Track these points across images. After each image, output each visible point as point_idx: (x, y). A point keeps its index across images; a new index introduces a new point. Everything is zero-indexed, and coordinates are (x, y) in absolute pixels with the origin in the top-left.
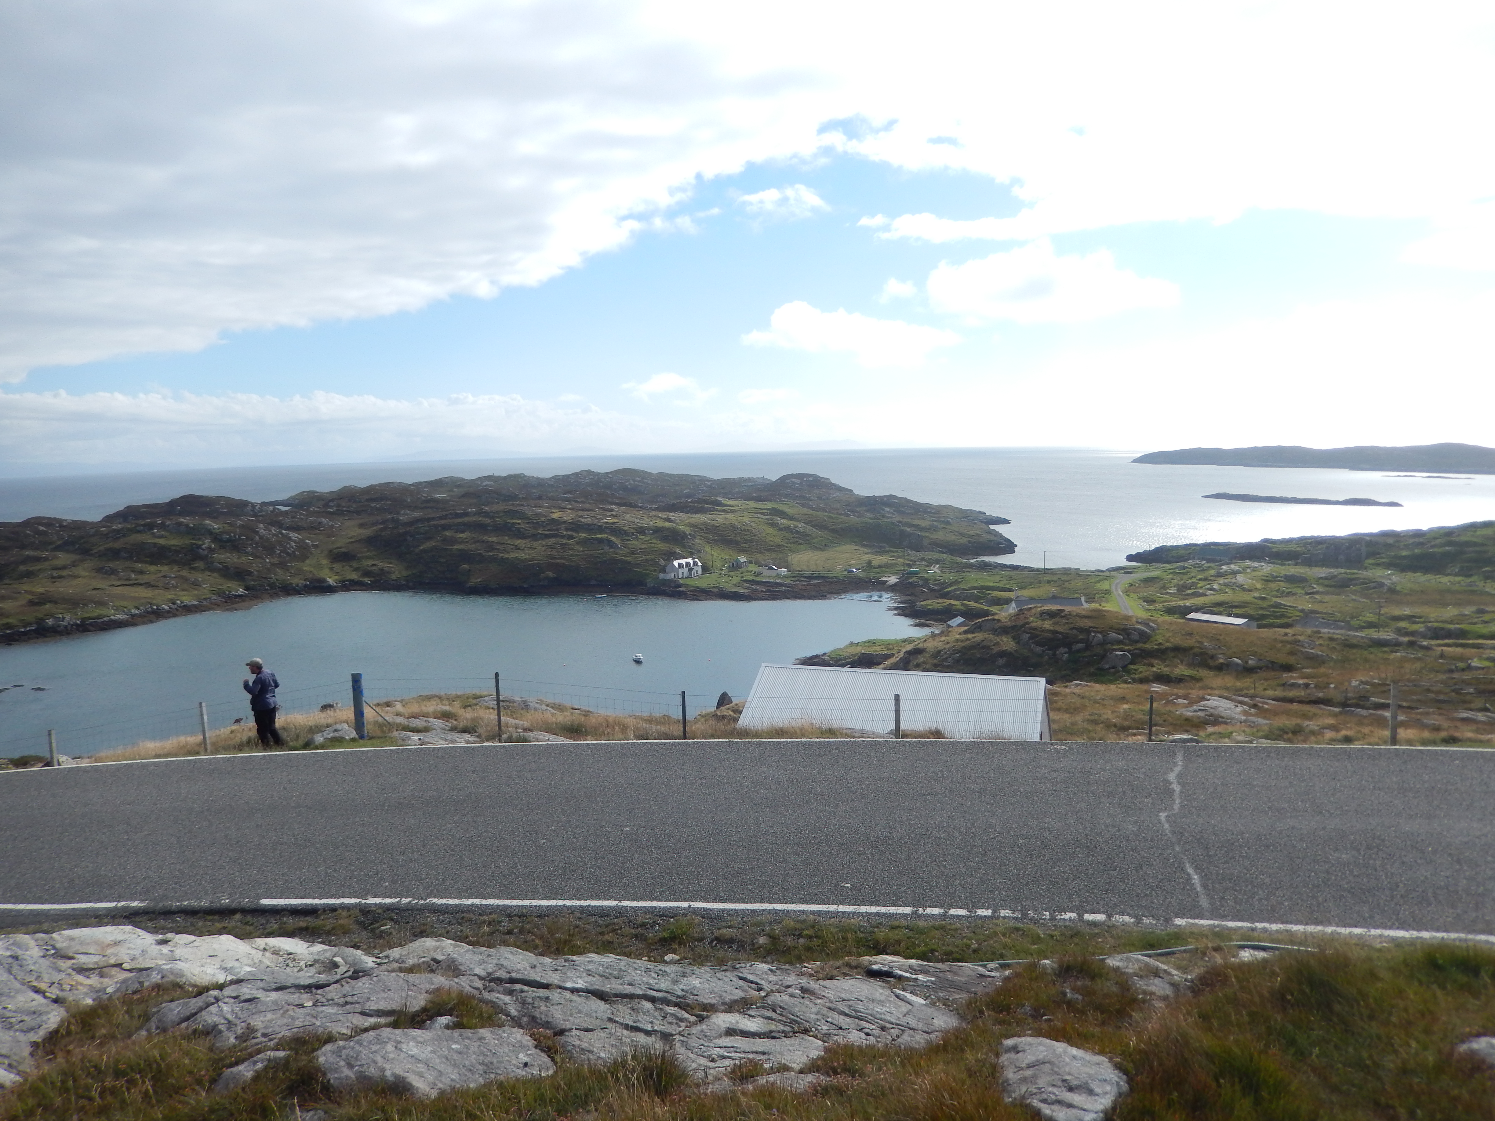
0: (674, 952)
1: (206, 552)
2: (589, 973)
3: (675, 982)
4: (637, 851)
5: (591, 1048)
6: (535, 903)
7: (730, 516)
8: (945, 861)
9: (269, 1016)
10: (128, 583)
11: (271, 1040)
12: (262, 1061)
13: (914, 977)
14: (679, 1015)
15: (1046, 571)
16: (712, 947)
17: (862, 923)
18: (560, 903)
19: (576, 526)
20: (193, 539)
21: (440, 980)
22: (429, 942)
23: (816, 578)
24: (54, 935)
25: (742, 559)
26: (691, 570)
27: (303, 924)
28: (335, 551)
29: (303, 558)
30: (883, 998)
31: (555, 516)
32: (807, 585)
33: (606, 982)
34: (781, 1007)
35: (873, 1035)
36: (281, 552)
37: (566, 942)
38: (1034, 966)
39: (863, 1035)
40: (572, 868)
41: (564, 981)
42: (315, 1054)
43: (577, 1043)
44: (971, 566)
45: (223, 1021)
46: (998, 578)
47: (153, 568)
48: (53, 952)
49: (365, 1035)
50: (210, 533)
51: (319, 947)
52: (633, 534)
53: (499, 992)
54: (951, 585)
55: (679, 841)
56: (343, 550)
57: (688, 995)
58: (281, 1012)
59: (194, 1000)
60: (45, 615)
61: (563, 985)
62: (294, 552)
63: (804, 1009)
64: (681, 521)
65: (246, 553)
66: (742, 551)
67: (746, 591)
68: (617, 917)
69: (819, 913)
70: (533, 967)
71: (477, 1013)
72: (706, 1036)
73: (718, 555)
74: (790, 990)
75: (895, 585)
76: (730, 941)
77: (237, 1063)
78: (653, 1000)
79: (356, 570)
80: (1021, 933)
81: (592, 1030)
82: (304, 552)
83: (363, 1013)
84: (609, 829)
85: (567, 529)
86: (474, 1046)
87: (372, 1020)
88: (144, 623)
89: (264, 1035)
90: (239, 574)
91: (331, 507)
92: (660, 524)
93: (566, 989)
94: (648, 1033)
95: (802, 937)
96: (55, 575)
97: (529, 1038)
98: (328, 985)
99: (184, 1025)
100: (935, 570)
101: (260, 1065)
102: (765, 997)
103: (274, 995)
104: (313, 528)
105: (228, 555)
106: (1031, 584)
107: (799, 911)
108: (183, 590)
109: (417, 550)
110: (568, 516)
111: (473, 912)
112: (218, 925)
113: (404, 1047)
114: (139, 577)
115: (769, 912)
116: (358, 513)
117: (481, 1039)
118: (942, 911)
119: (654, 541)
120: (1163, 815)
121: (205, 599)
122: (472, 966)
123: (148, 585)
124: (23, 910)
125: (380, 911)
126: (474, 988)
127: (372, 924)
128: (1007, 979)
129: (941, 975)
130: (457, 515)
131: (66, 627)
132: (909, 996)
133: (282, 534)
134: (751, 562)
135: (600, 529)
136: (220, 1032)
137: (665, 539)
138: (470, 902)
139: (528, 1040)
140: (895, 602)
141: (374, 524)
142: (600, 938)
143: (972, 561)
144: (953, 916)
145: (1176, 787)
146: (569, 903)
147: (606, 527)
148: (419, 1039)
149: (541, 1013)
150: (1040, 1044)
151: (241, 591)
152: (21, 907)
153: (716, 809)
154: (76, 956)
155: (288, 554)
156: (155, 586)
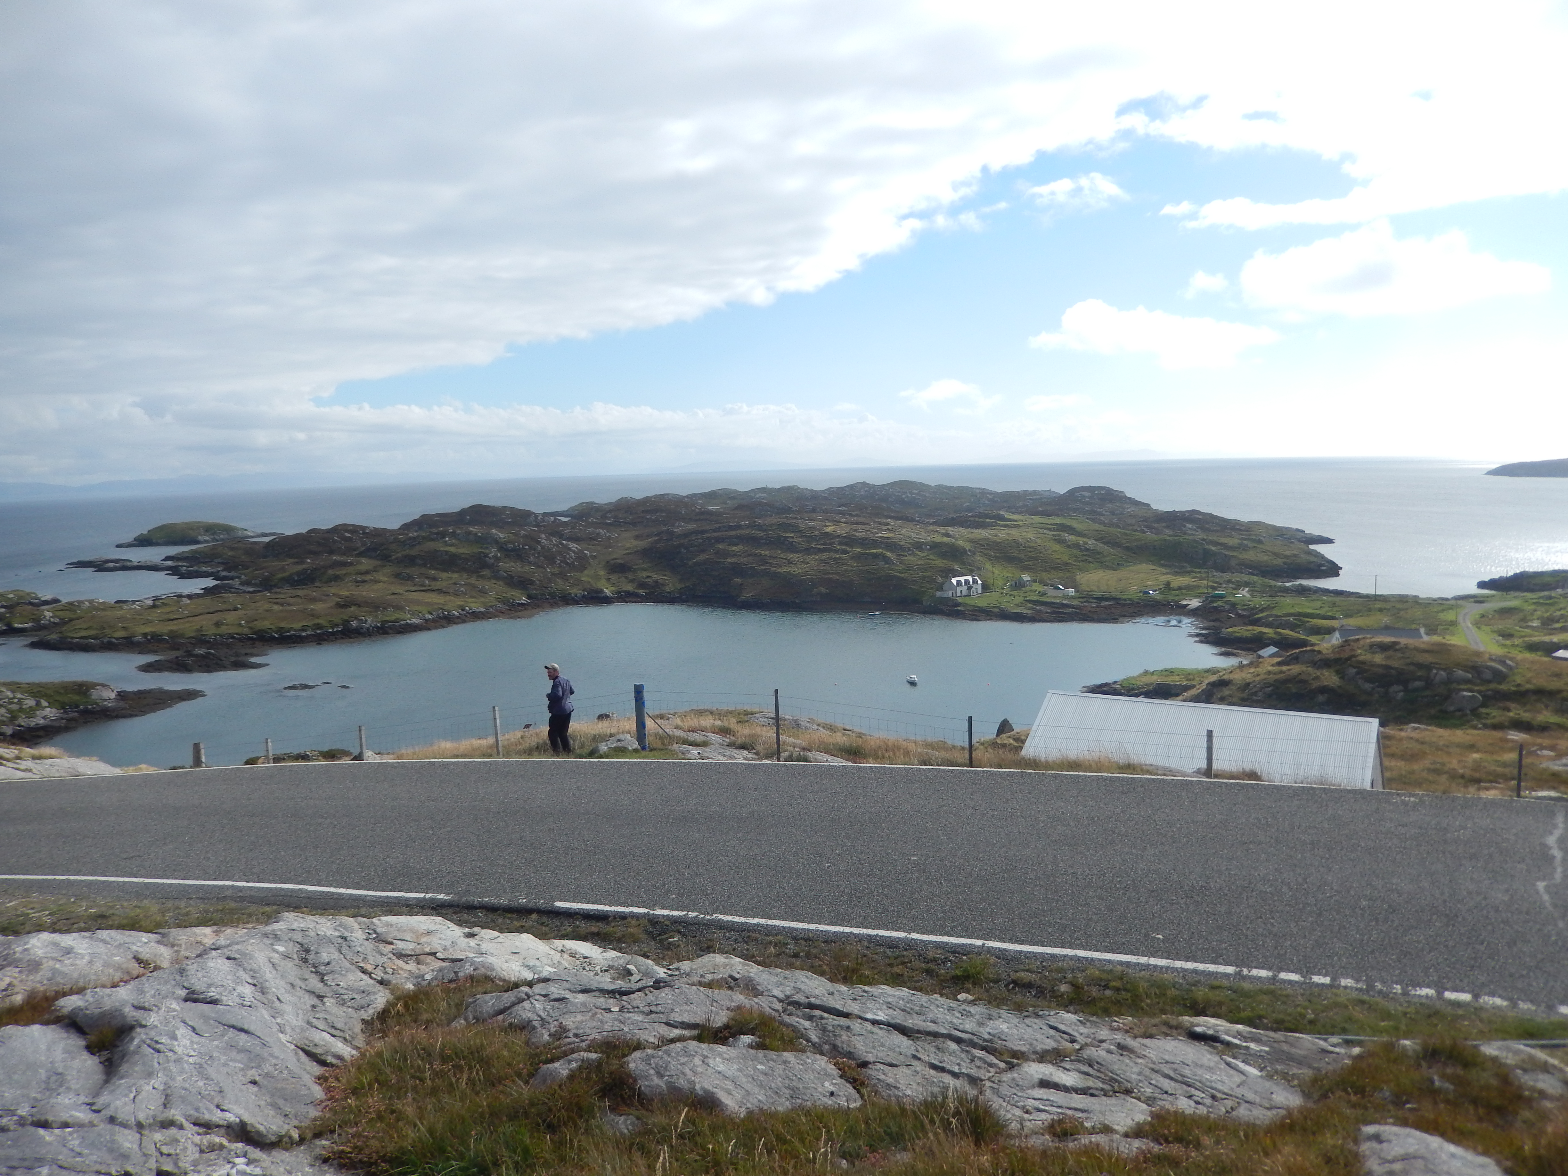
0: (968, 991)
1: (492, 561)
2: (889, 1006)
3: (981, 1024)
4: (925, 883)
5: (898, 1085)
6: (822, 927)
7: (1013, 532)
8: (1273, 918)
9: (579, 1017)
10: (424, 588)
11: (583, 1041)
12: (576, 1061)
13: (1244, 1044)
14: (988, 1060)
15: (1376, 598)
16: (1008, 991)
17: (1176, 979)
18: (847, 930)
19: (850, 541)
20: (481, 548)
21: (739, 998)
22: (718, 959)
23: (1107, 599)
24: (375, 920)
25: (1026, 577)
26: (970, 588)
27: (594, 929)
28: (612, 562)
29: (582, 568)
30: (1212, 1064)
31: (829, 530)
32: (1097, 607)
33: (908, 1016)
34: (1098, 1063)
35: (1204, 1105)
36: (561, 562)
37: (854, 971)
38: (1389, 1047)
39: (1192, 1103)
40: (858, 895)
41: (864, 1012)
42: (626, 1059)
43: (882, 1077)
44: (1286, 590)
45: (536, 1018)
46: (1318, 604)
47: (444, 575)
48: (374, 936)
49: (672, 1046)
50: (496, 542)
51: (612, 954)
52: (909, 550)
53: (798, 1016)
54: (1262, 611)
55: (970, 875)
56: (619, 561)
57: (996, 1039)
58: (590, 1014)
59: (506, 995)
60: (350, 617)
61: (863, 1015)
62: (573, 562)
63: (1124, 1068)
64: (961, 536)
65: (530, 563)
66: (1026, 569)
67: (1029, 612)
68: (906, 950)
69: (1128, 964)
70: (832, 994)
71: (778, 1036)
72: (1018, 1086)
73: (999, 573)
74: (1104, 1045)
75: (1197, 609)
76: (1029, 986)
77: (552, 1061)
78: (958, 1041)
79: (632, 581)
80: (1366, 1006)
81: (896, 1066)
82: (582, 563)
83: (668, 1024)
84: (896, 857)
85: (840, 544)
86: (779, 1069)
87: (677, 1032)
88: (436, 628)
89: (576, 1035)
90: (522, 583)
91: (609, 518)
92: (939, 539)
93: (867, 1020)
94: (955, 1075)
95: (1108, 988)
96: (359, 579)
97: (833, 1067)
98: (633, 993)
99: (500, 1017)
100: (1243, 594)
101: (574, 1065)
102: (1080, 1049)
103: (581, 997)
104: (592, 539)
105: (513, 564)
106: (1359, 612)
107: (1105, 960)
108: (472, 597)
109: (690, 563)
110: (843, 530)
111: (759, 931)
112: (517, 924)
113: (711, 1061)
114: (433, 583)
115: (1072, 958)
116: (634, 524)
117: (785, 1062)
118: (1270, 974)
119: (931, 557)
120: (1541, 885)
121: (491, 607)
122: (769, 987)
123: (440, 591)
124: (343, 894)
125: (667, 923)
126: (774, 1010)
127: (660, 935)
128: (1359, 1057)
129: (1276, 1045)
130: (731, 528)
131: (368, 629)
132: (1242, 1065)
133: (562, 544)
134: (1035, 581)
135: (875, 544)
136: (534, 1028)
137: (943, 555)
138: (756, 921)
139: (831, 1069)
140: (1197, 628)
141: (648, 536)
142: (889, 969)
143: (1288, 584)
144: (1284, 981)
145: (1557, 854)
146: (856, 931)
147: (881, 542)
148: (725, 1056)
149: (843, 1042)
150: (1408, 1135)
151: (524, 600)
152: (342, 891)
153: (1010, 843)
154: (395, 941)
155: (567, 563)
156: (446, 593)
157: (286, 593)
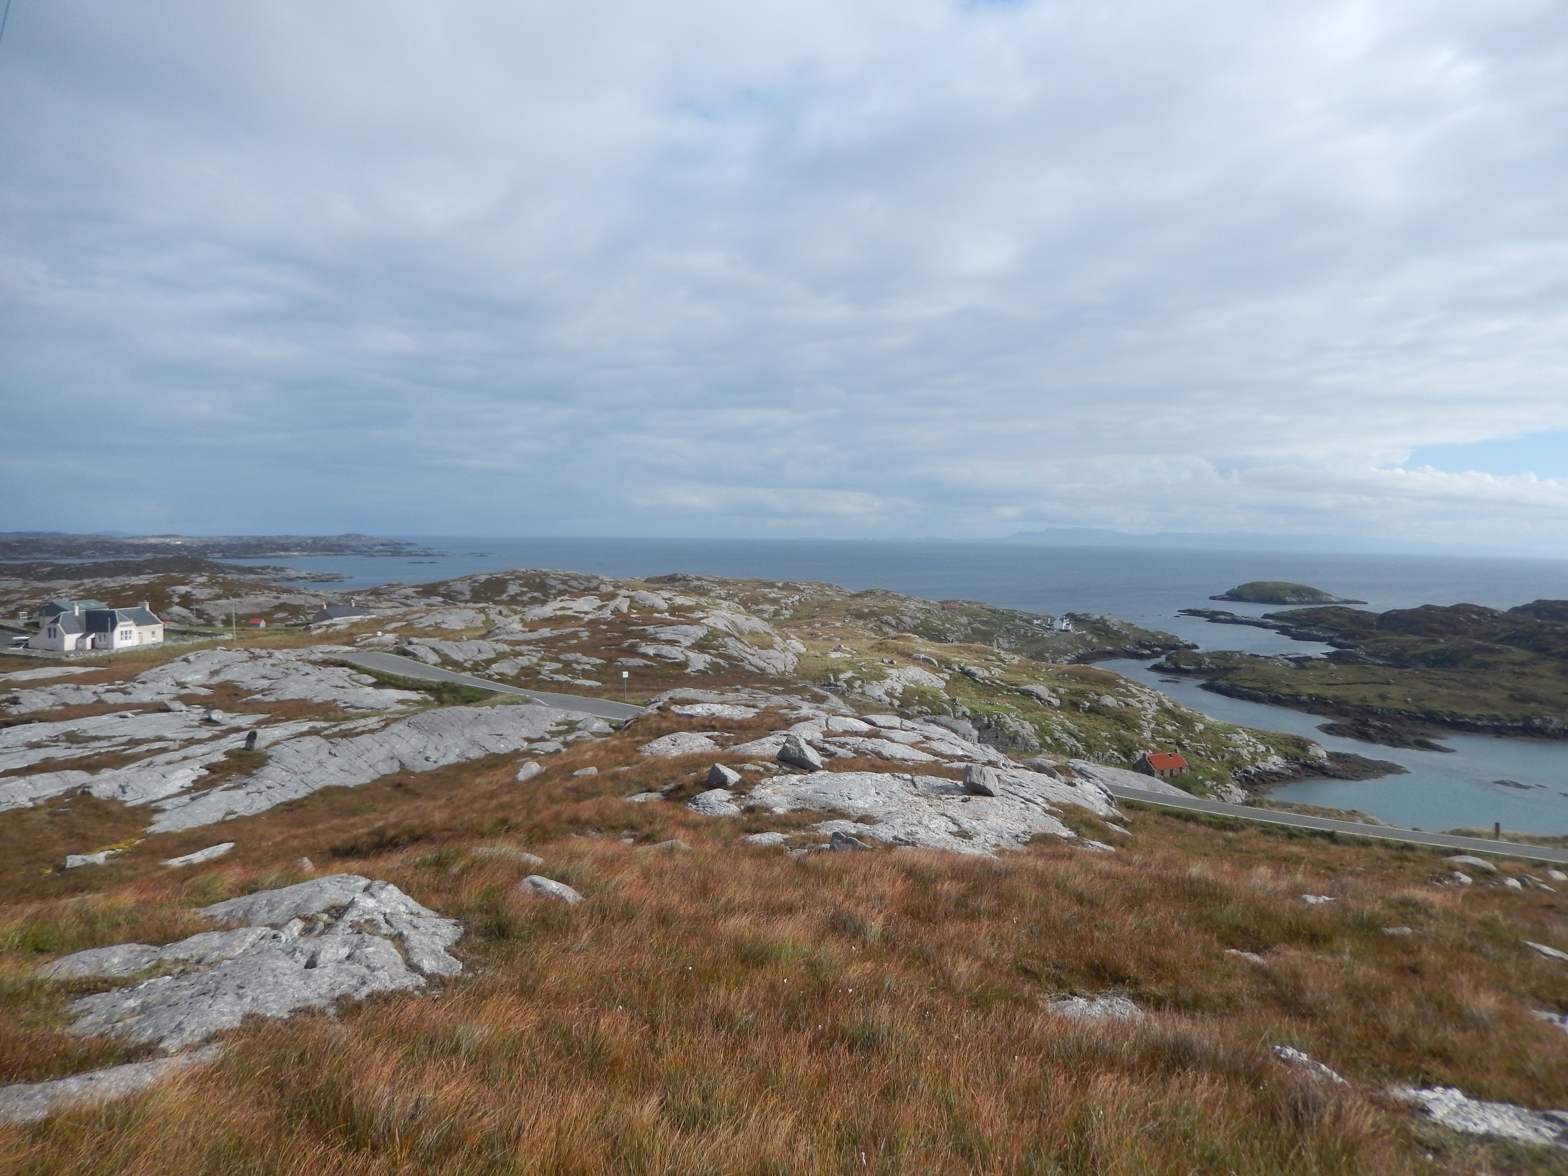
60: (1531, 714)
96: (1516, 670)
131: (1553, 730)
157: (1437, 674)
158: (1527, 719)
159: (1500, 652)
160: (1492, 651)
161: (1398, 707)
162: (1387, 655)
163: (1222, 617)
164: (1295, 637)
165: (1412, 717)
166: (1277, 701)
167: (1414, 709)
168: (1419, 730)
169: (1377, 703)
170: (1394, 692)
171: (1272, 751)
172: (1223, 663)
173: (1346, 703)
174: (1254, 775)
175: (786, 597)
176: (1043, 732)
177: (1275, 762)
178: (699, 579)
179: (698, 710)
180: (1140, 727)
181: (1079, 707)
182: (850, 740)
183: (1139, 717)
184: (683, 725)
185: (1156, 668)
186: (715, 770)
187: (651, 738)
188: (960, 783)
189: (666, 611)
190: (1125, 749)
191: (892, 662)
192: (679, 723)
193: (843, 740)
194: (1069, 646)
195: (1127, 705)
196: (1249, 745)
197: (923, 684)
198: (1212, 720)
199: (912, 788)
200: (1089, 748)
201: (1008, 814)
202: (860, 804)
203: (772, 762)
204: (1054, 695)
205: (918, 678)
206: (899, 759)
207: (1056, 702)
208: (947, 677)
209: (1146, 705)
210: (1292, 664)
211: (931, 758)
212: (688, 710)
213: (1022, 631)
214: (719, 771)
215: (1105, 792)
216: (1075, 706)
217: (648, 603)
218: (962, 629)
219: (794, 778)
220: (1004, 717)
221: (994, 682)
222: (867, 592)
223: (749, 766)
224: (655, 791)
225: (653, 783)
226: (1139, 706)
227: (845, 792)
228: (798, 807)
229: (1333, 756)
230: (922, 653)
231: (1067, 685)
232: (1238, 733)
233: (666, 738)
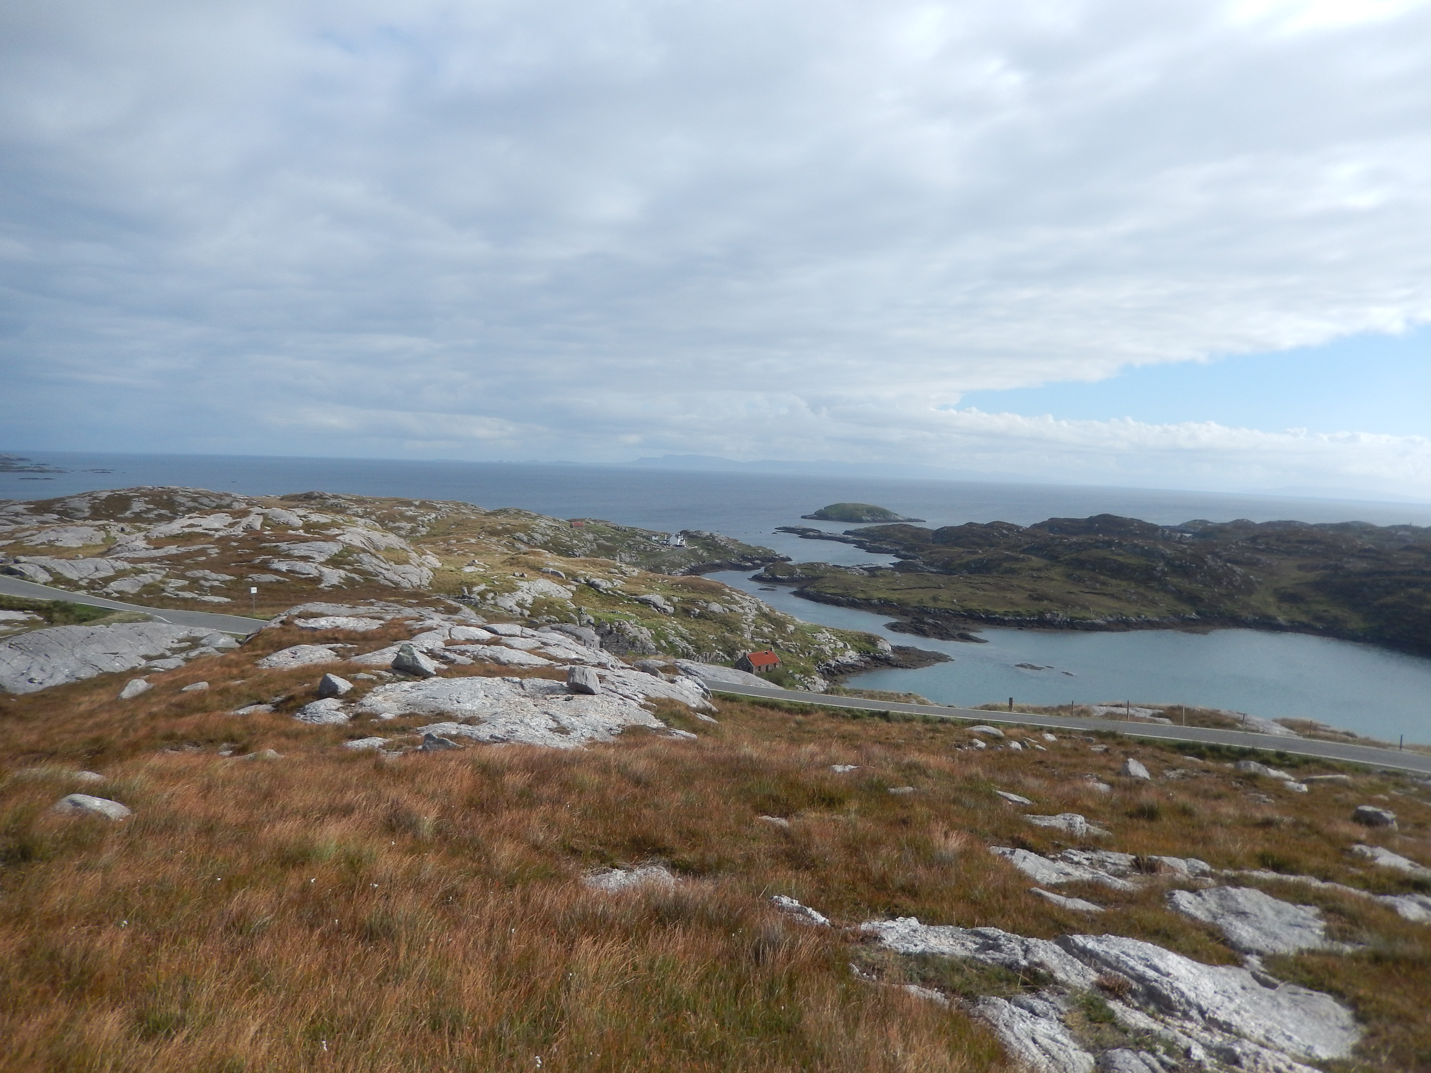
1: (1159, 574)
10: (1096, 591)
20: (1148, 561)
28: (1281, 591)
29: (1250, 592)
36: (1228, 584)
47: (1114, 582)
50: (1163, 557)
56: (1289, 591)
60: (1044, 610)
62: (1239, 585)
65: (1197, 581)
79: (1306, 612)
82: (1250, 588)
88: (1119, 630)
90: (1193, 599)
96: (1035, 575)
104: (1251, 564)
105: (1179, 580)
108: (1145, 606)
109: (1375, 603)
114: (1103, 587)
121: (1164, 617)
123: (1112, 596)
131: (1059, 622)
133: (1227, 567)
141: (1314, 568)
151: (1194, 615)
155: (1234, 587)
156: (1119, 599)
157: (976, 579)
158: (1041, 614)
159: (1023, 560)
160: (1017, 559)
161: (947, 607)
162: (939, 564)
163: (811, 533)
164: (869, 550)
165: (957, 615)
166: (854, 604)
167: (958, 608)
168: (962, 626)
169: (931, 604)
170: (944, 594)
171: (849, 647)
172: (811, 573)
173: (907, 604)
174: (834, 668)
175: (423, 515)
176: (658, 636)
177: (851, 656)
178: (336, 497)
179: (323, 623)
180: (742, 630)
181: (691, 614)
182: (470, 647)
183: (740, 621)
184: (305, 638)
185: (757, 578)
186: (327, 682)
187: (270, 651)
188: (565, 684)
189: (301, 528)
190: (728, 649)
191: (522, 576)
192: (302, 636)
193: (463, 647)
194: (683, 560)
195: (731, 610)
196: (830, 643)
197: (551, 595)
198: (801, 622)
199: (520, 690)
200: (699, 649)
201: (607, 710)
202: (468, 706)
203: (386, 671)
204: (669, 603)
205: (547, 589)
206: (516, 664)
207: (670, 609)
208: (574, 589)
209: (747, 610)
210: (866, 573)
211: (546, 662)
212: (312, 623)
213: (642, 546)
214: (330, 680)
215: (702, 687)
216: (687, 612)
217: (282, 520)
218: (589, 545)
219: (407, 685)
220: (624, 624)
221: (615, 593)
222: (500, 510)
223: (362, 675)
224: (265, 703)
225: (264, 696)
226: (741, 611)
227: (455, 696)
228: (408, 712)
229: (896, 649)
230: (551, 566)
231: (680, 594)
232: (822, 633)
233: (286, 651)
